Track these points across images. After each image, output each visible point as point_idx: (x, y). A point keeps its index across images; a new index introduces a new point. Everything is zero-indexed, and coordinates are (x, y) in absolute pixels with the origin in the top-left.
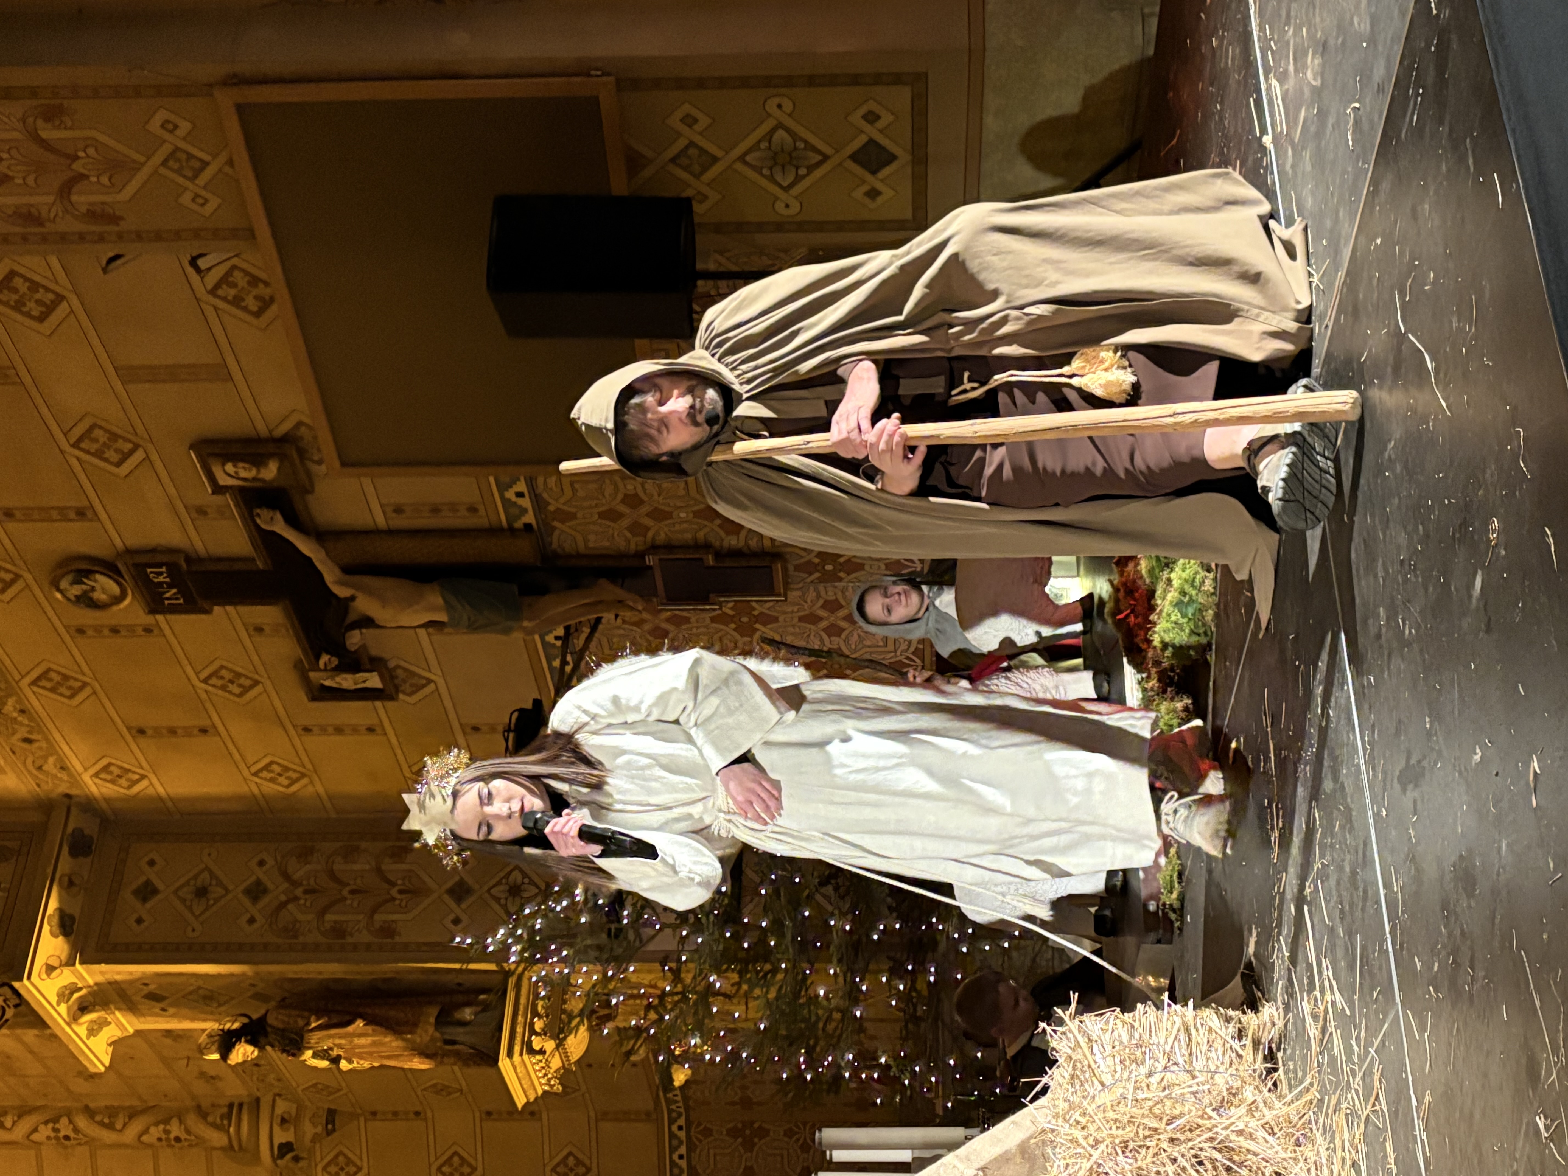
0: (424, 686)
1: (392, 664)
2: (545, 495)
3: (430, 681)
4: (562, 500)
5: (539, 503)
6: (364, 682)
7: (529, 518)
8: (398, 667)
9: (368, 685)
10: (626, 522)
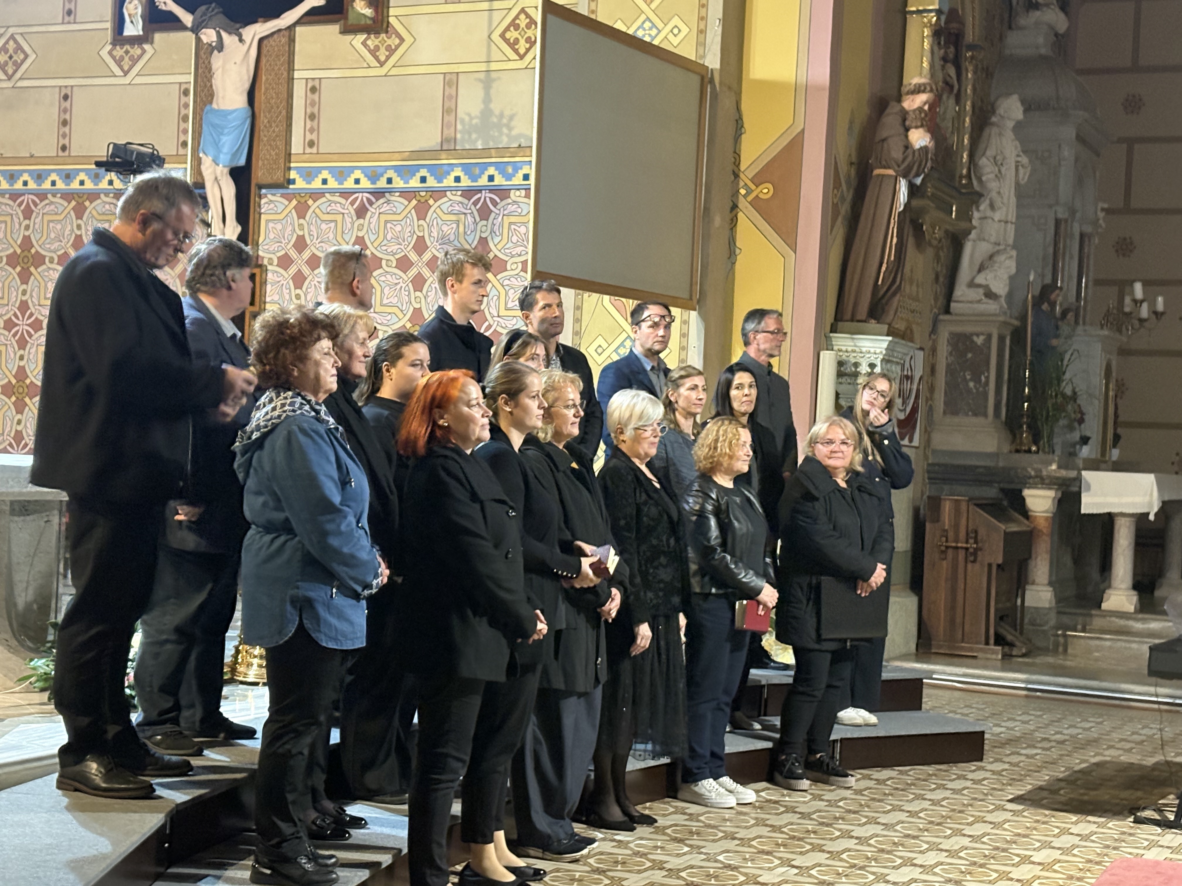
0: (121, 68)
1: (146, 47)
2: (323, 200)
3: (126, 73)
4: (318, 211)
5: (316, 195)
6: (132, 22)
7: (300, 184)
8: (144, 51)
9: (128, 25)
10: (293, 254)
